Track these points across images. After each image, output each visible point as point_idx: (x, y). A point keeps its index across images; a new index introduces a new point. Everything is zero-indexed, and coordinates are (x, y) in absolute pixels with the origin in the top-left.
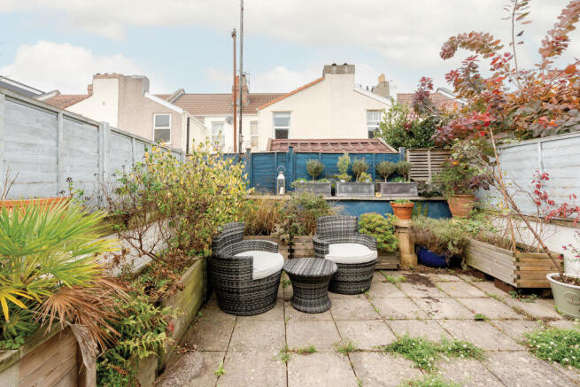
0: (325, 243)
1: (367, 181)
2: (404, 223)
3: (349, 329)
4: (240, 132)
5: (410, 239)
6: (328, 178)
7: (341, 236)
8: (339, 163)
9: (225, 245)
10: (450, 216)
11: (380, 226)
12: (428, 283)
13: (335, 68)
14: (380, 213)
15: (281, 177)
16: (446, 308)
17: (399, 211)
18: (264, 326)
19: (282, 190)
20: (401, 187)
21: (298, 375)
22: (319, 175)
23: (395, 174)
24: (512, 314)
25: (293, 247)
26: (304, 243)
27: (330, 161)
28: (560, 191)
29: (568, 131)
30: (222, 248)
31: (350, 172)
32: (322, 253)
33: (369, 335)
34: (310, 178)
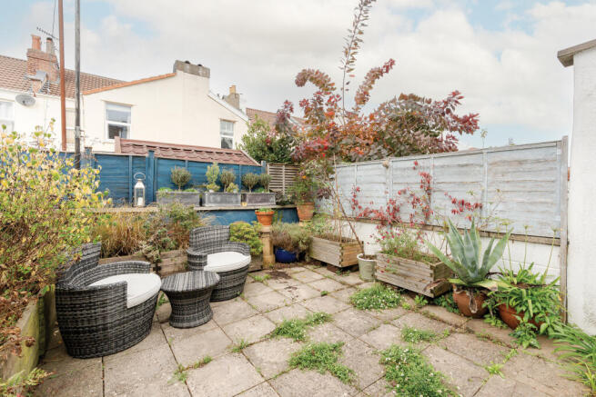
0: (204, 254)
1: (235, 192)
2: (266, 229)
3: (235, 330)
4: (78, 123)
5: (271, 242)
6: (196, 188)
7: (216, 246)
8: (208, 173)
9: (75, 274)
10: (297, 220)
11: (248, 233)
12: (286, 276)
13: (188, 66)
14: (246, 221)
15: (139, 185)
16: (303, 292)
17: (263, 219)
18: (144, 356)
19: (141, 201)
20: (264, 197)
21: (201, 387)
22: (185, 184)
23: (258, 185)
24: (340, 286)
25: (159, 265)
26: (172, 259)
27: (198, 169)
28: (364, 199)
29: (370, 159)
30: (72, 278)
31: (218, 182)
32: (201, 265)
33: (254, 330)
34: (175, 187)
